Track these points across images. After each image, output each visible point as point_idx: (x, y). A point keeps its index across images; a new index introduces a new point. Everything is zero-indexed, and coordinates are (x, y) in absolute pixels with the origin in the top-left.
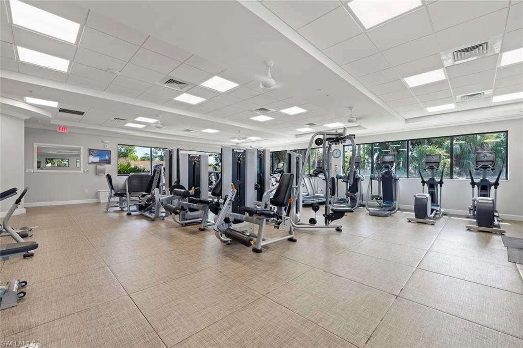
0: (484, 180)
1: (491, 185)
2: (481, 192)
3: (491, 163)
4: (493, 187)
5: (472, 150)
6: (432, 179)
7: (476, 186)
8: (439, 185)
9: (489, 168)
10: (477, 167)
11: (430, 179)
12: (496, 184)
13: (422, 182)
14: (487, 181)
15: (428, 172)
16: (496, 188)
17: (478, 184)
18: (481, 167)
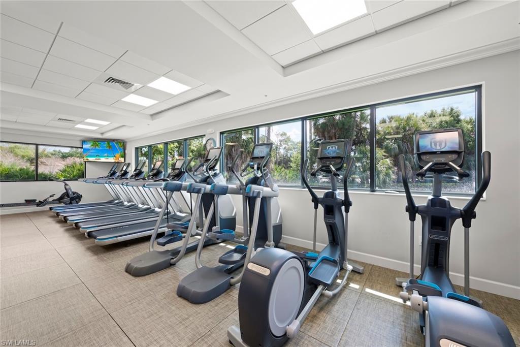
0: (437, 202)
1: (455, 215)
2: (430, 232)
3: (454, 156)
4: (459, 221)
5: (409, 150)
6: (330, 196)
7: (418, 217)
8: (343, 208)
9: (451, 169)
10: (422, 168)
11: (327, 195)
12: (468, 215)
13: (313, 201)
14: (444, 204)
15: (323, 179)
16: (467, 224)
17: (423, 212)
18: (430, 169)
